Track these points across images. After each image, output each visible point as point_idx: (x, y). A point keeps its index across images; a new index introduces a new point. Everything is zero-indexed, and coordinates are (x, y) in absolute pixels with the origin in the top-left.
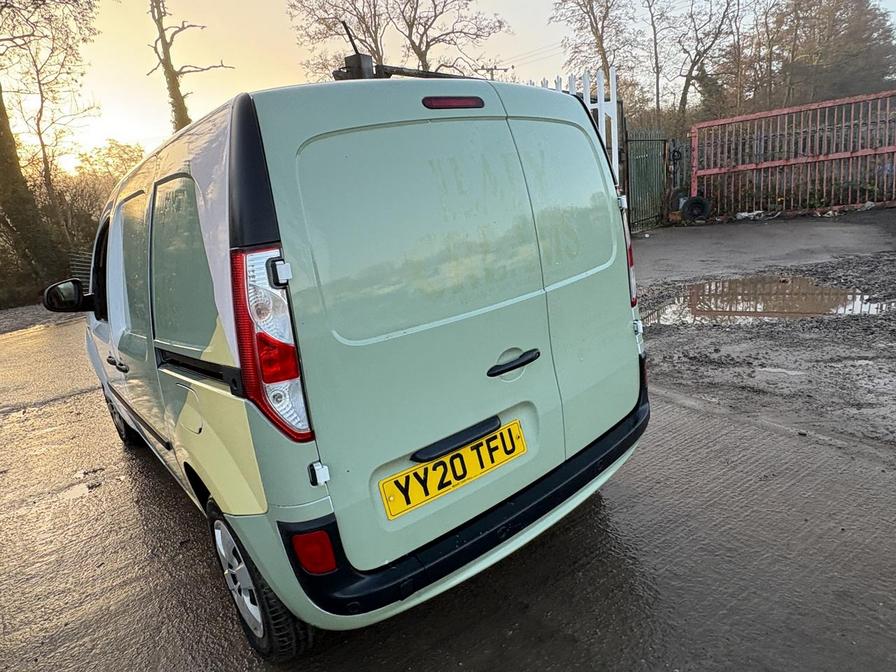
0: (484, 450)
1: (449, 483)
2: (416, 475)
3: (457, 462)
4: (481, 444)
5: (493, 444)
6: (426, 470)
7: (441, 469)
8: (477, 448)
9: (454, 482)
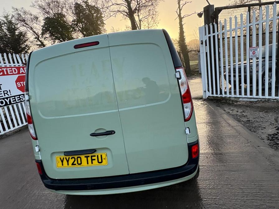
0: (89, 159)
1: (75, 164)
2: (66, 158)
3: (79, 159)
4: (89, 157)
5: (93, 158)
6: (69, 158)
7: (73, 159)
8: (87, 157)
9: (77, 165)
